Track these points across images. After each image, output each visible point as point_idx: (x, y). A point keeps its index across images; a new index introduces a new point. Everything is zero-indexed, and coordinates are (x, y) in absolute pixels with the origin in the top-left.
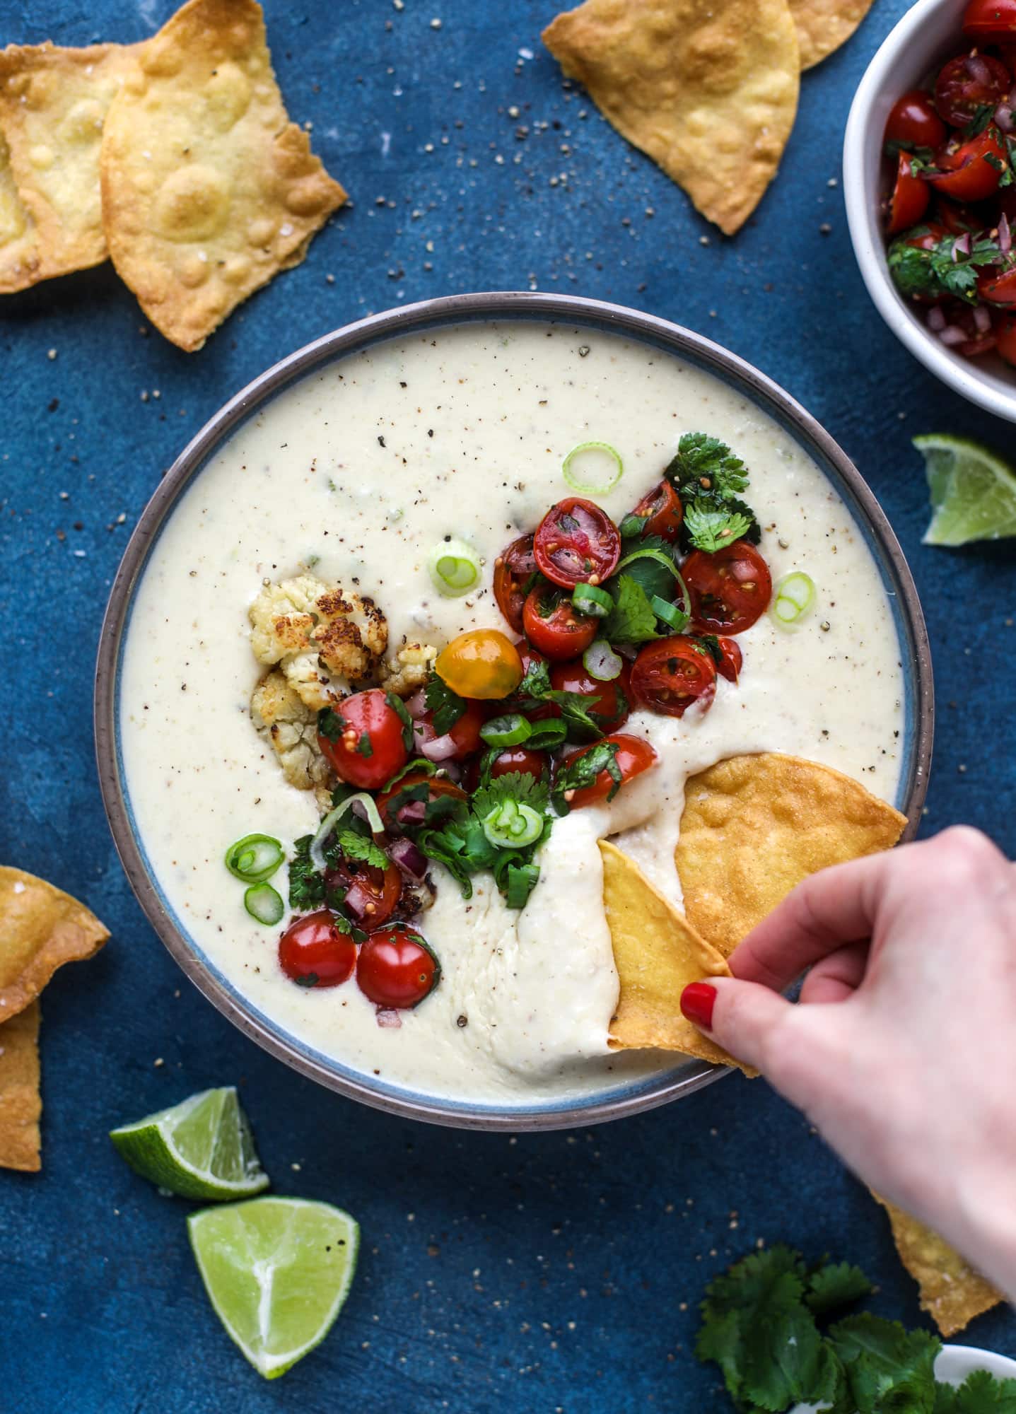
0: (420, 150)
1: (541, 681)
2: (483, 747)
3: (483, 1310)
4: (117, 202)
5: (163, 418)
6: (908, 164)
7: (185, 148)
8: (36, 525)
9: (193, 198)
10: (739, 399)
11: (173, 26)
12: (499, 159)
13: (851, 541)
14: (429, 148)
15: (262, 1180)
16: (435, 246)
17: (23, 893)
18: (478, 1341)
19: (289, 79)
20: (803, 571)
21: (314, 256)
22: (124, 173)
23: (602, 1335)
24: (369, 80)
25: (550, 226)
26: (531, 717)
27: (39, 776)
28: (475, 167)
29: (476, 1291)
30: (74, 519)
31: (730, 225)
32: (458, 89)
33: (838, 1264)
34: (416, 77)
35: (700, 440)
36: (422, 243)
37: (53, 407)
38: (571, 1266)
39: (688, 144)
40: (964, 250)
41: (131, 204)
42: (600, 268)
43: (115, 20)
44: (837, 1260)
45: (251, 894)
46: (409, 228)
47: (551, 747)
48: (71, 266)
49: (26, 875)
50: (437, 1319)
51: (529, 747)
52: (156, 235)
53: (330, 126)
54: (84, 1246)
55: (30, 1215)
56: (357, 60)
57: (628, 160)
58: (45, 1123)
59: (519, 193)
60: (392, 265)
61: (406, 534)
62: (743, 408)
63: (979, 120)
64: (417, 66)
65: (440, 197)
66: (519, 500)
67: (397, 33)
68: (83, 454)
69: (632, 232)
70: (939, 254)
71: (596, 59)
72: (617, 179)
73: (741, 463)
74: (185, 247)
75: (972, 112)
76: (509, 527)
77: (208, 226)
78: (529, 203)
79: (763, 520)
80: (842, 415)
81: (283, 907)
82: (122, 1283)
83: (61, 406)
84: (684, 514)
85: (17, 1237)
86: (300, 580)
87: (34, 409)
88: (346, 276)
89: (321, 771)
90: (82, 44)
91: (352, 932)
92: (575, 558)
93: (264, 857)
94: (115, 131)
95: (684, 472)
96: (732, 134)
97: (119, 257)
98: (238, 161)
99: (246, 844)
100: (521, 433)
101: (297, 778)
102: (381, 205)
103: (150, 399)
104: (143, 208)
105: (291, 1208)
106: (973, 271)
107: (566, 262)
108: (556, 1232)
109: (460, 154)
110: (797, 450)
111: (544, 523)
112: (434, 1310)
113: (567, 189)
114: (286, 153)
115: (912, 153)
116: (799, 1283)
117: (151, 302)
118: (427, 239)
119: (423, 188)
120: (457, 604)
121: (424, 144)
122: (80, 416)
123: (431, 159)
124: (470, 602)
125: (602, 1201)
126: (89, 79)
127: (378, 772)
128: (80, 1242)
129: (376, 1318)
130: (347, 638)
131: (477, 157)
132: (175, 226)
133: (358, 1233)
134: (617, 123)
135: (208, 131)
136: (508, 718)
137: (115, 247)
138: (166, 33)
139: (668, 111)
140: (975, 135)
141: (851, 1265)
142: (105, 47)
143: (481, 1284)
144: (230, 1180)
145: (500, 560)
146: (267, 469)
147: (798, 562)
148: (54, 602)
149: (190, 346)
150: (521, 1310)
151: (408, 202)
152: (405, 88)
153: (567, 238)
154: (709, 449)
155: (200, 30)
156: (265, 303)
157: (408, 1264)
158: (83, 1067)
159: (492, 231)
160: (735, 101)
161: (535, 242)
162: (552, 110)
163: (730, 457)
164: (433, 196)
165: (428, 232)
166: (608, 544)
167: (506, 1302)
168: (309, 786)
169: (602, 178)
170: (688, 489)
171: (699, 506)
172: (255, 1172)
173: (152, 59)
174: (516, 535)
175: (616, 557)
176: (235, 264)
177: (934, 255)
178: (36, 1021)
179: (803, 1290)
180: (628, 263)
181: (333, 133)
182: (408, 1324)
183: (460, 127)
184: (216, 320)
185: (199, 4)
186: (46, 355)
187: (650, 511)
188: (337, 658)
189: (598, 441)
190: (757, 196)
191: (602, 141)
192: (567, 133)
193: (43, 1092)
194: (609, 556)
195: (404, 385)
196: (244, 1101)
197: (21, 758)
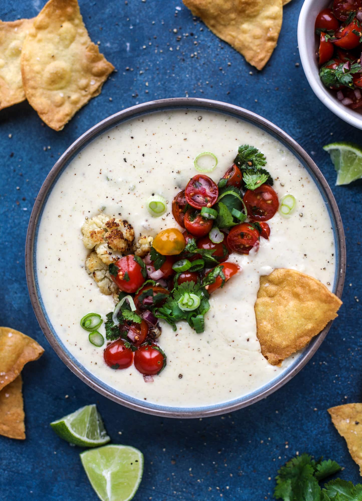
0: (141, 48)
1: (193, 246)
2: (174, 273)
3: (194, 483)
4: (28, 77)
5: (52, 157)
6: (324, 37)
7: (52, 55)
8: (9, 200)
9: (56, 73)
10: (261, 131)
11: (44, 10)
12: (171, 49)
13: (309, 182)
14: (144, 47)
15: (107, 439)
16: (149, 84)
17: (12, 337)
18: (193, 495)
19: (90, 26)
20: (291, 194)
21: (104, 92)
22: (30, 66)
23: (239, 490)
24: (120, 24)
25: (192, 72)
26: (191, 260)
27: (16, 293)
28: (162, 53)
29: (191, 476)
30: (22, 197)
31: (260, 66)
32: (154, 24)
33: (327, 460)
34: (138, 21)
35: (246, 147)
36: (144, 83)
37: (12, 155)
38: (226, 465)
39: (242, 37)
40: (347, 68)
41: (33, 78)
42: (212, 87)
43: (25, 10)
44: (327, 459)
45: (91, 336)
46: (139, 78)
47: (199, 270)
48: (12, 103)
49: (13, 330)
50: (177, 487)
51: (191, 271)
52: (44, 88)
53: (107, 42)
54: (44, 466)
55: (24, 455)
56: (115, 16)
57: (220, 45)
58: (26, 421)
59: (179, 61)
60: (133, 92)
61: (137, 195)
62: (263, 135)
63: (350, 18)
64: (138, 17)
65: (150, 65)
66: (178, 177)
67: (130, 5)
68: (24, 172)
69: (223, 72)
70: (338, 70)
71: (204, 8)
72: (216, 52)
73: (263, 155)
74: (55, 92)
75: (348, 15)
76: (176, 188)
77: (63, 83)
78: (184, 64)
79: (274, 176)
80: (308, 135)
81: (104, 340)
82: (59, 479)
83: (15, 155)
84: (243, 176)
85: (20, 464)
86: (99, 216)
87: (5, 157)
88: (116, 98)
89: (114, 288)
90: (13, 20)
91: (131, 347)
92: (201, 198)
93: (95, 321)
94: (25, 52)
95: (241, 160)
96: (258, 32)
97: (30, 98)
98: (73, 58)
99: (88, 317)
100: (177, 152)
101: (104, 291)
102: (128, 70)
103: (47, 150)
104: (38, 79)
105: (118, 449)
106: (351, 76)
107: (199, 86)
108: (219, 453)
109: (156, 48)
110: (285, 149)
111: (188, 186)
112: (175, 484)
113: (197, 58)
114: (90, 54)
115: (326, 32)
116: (312, 468)
117: (42, 113)
118: (146, 81)
119: (143, 62)
120: (159, 219)
121: (142, 46)
122: (22, 158)
123: (145, 51)
124: (164, 218)
125: (236, 440)
126: (16, 33)
127: (133, 286)
128: (43, 464)
129: (154, 488)
130: (117, 236)
131: (163, 49)
132: (50, 84)
133: (143, 457)
134: (215, 31)
135: (61, 48)
136: (182, 261)
137: (28, 94)
138: (42, 13)
139: (233, 25)
140: (349, 23)
141: (332, 460)
142: (22, 20)
143: (192, 474)
144: (94, 439)
145: (174, 201)
146: (84, 174)
147: (288, 191)
148: (17, 228)
149: (58, 129)
150: (208, 482)
151: (138, 68)
152: (134, 25)
153: (199, 77)
154: (250, 151)
155: (55, 10)
156: (87, 111)
157: (164, 467)
158: (40, 400)
159: (170, 76)
160: (258, 19)
161: (186, 79)
162: (190, 28)
163: (259, 153)
164: (147, 65)
165: (146, 79)
166: (213, 191)
167: (202, 480)
168: (110, 293)
169: (211, 52)
170: (243, 167)
171: (248, 173)
172: (104, 436)
173: (38, 23)
174: (180, 191)
175: (217, 196)
176: (74, 97)
177: (336, 71)
178: (21, 383)
179: (314, 471)
180: (223, 84)
181: (108, 45)
182: (166, 490)
183: (155, 38)
184: (68, 118)
185: (53, 1)
186: (8, 136)
187: (229, 176)
188: (114, 244)
189: (207, 151)
190: (269, 54)
191: (209, 39)
192: (196, 37)
193: (25, 410)
194: (215, 195)
195: (132, 138)
196: (99, 409)
197: (9, 286)
